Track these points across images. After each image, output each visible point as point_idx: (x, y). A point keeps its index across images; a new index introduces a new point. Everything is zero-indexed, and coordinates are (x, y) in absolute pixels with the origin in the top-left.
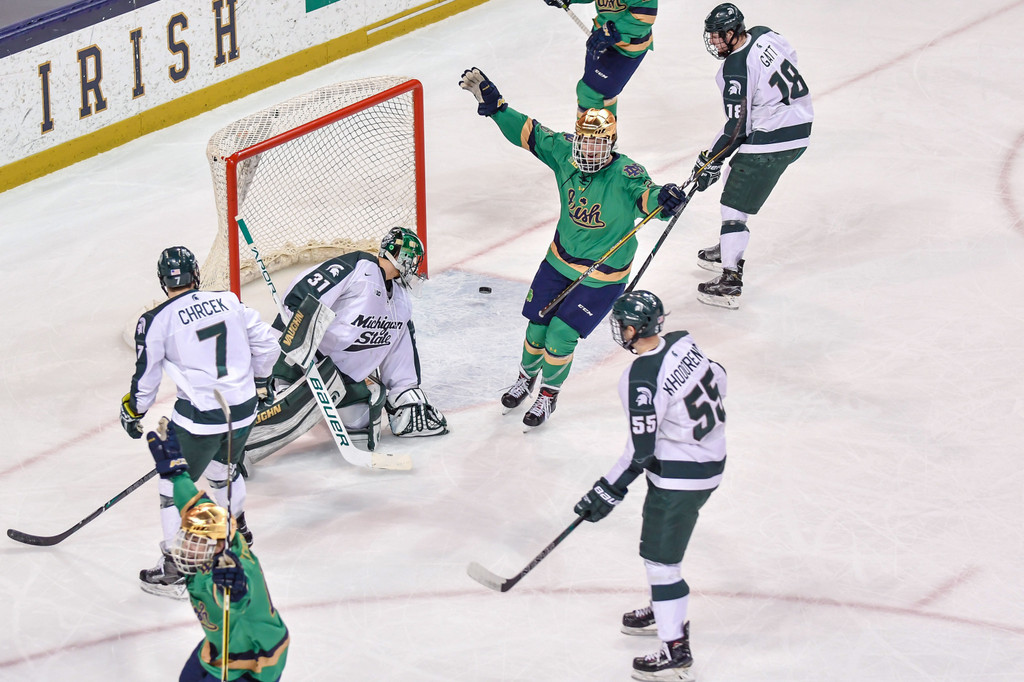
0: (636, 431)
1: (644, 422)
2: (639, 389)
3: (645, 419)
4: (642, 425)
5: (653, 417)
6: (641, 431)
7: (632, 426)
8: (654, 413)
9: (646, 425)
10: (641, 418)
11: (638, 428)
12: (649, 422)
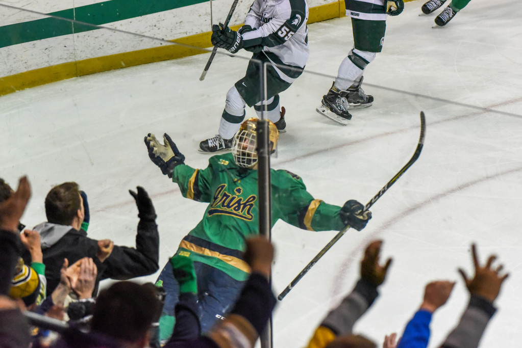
0: (279, 33)
1: (288, 33)
2: (297, 15)
3: (289, 32)
4: (285, 33)
5: (293, 33)
6: (282, 36)
7: (280, 29)
8: (295, 32)
9: (287, 35)
10: (288, 30)
11: (282, 33)
12: (289, 35)
